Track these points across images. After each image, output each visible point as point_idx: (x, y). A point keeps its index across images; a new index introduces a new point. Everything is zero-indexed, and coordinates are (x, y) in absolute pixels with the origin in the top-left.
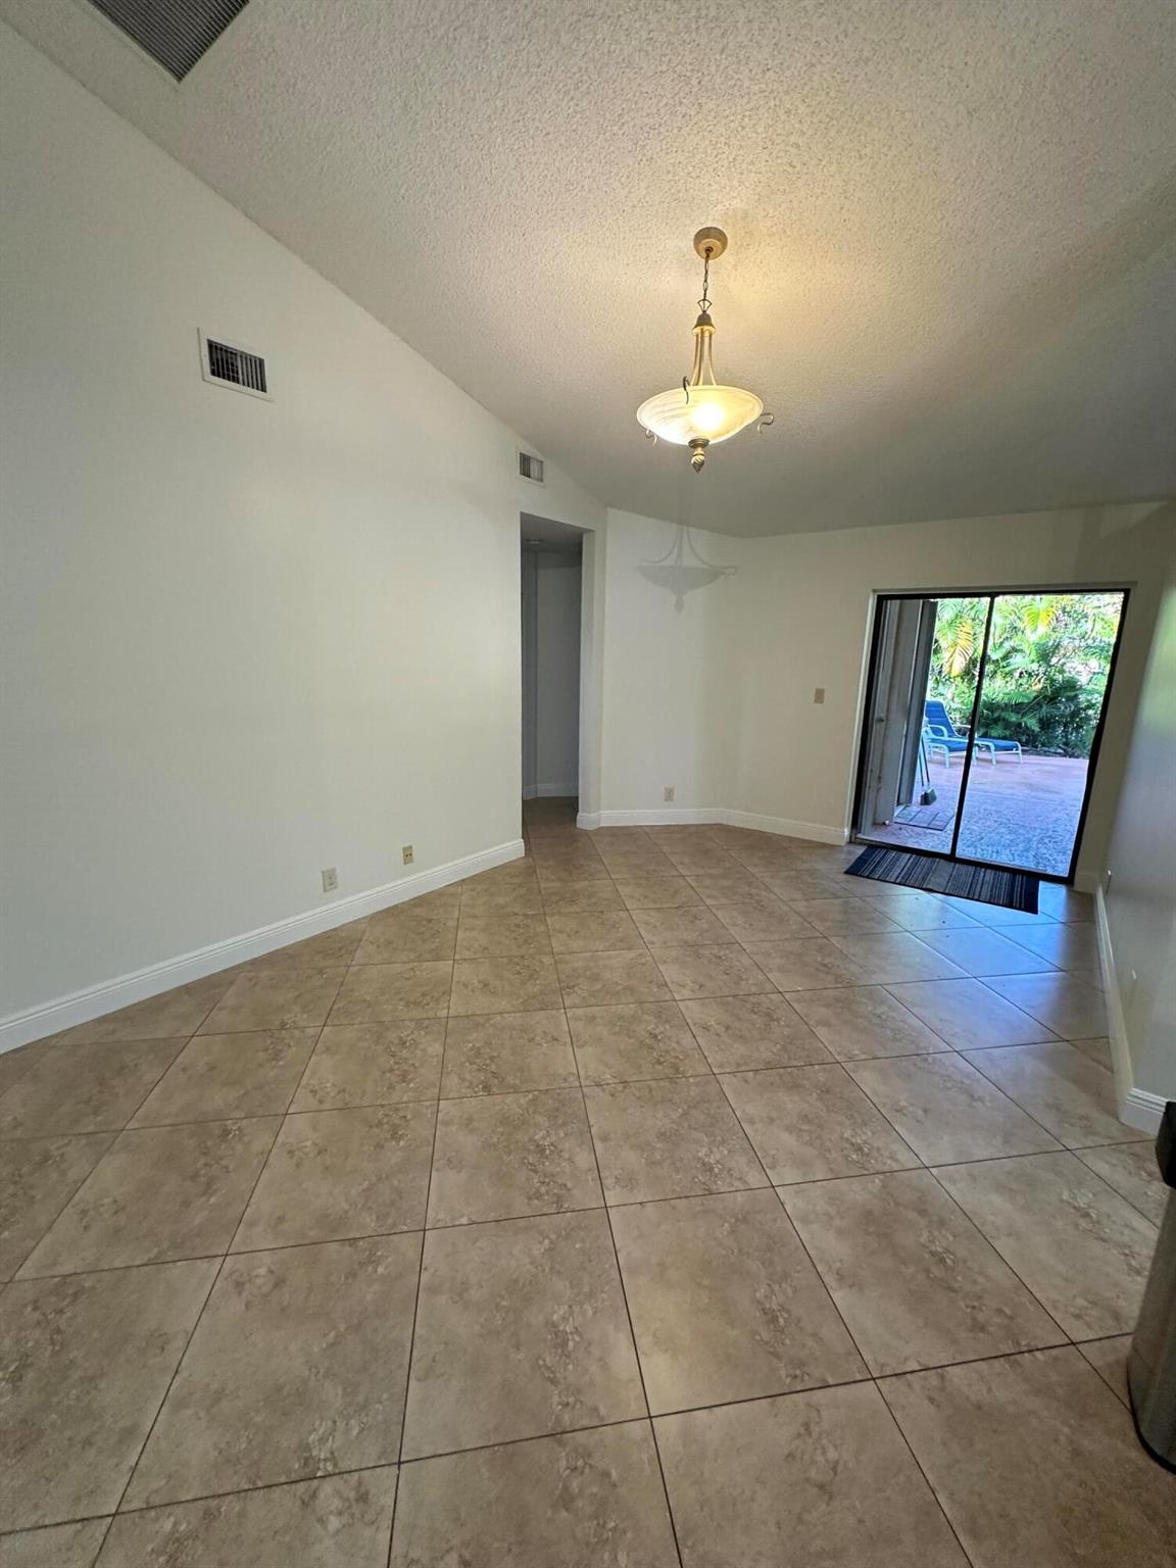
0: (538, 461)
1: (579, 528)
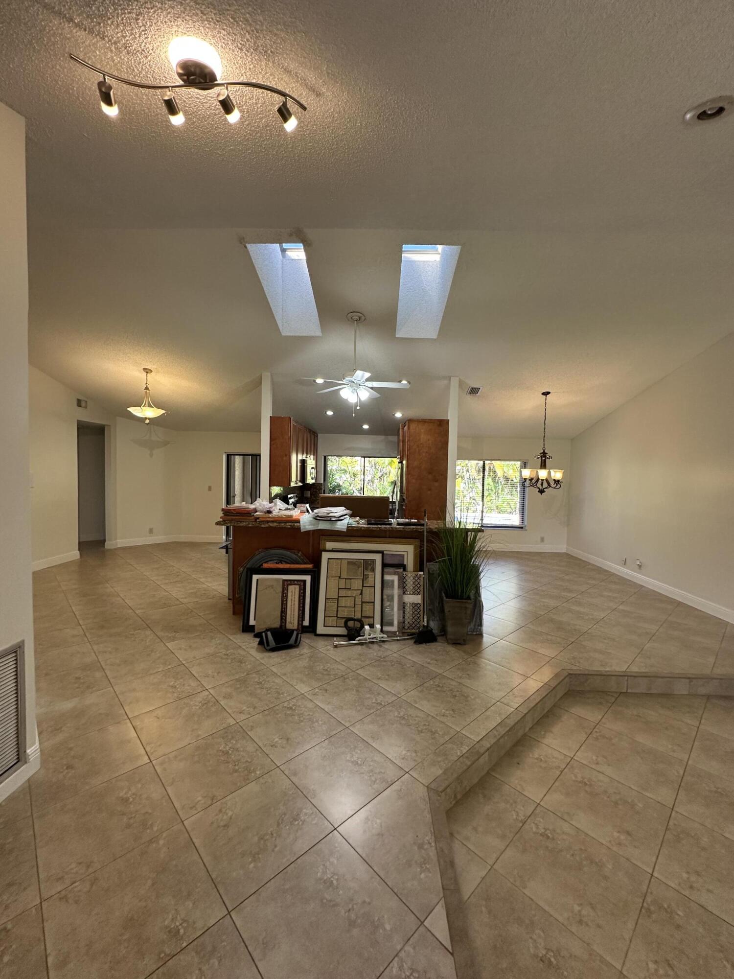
0: (84, 400)
1: (102, 424)
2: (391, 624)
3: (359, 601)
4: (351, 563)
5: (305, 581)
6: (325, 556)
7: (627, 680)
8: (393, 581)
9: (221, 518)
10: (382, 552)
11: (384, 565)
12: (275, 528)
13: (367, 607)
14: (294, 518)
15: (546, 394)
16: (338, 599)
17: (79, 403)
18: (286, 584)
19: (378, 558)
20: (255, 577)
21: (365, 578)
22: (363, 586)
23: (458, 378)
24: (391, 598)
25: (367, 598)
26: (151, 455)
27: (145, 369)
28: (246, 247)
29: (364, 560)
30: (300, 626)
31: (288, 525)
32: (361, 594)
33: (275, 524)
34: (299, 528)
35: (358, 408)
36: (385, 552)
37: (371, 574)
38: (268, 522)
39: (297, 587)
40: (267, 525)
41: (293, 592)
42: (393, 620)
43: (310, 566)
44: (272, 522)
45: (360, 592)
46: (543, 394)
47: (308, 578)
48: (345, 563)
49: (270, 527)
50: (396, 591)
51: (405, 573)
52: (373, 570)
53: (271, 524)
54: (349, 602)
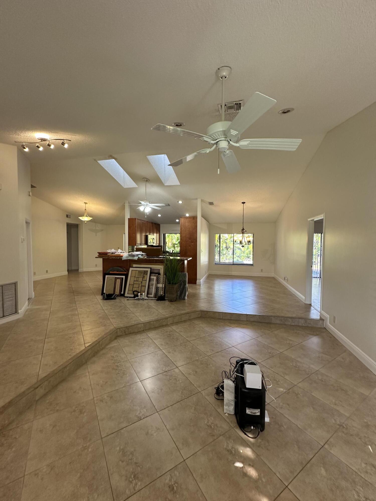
2: (152, 294)
3: (140, 285)
4: (140, 272)
5: (123, 278)
6: (131, 269)
7: (222, 314)
8: (154, 279)
9: (98, 255)
10: (151, 268)
11: (151, 273)
12: (114, 259)
13: (143, 288)
14: (121, 255)
15: (243, 203)
16: (133, 285)
17: (67, 216)
18: (116, 279)
19: (149, 270)
20: (106, 276)
21: (144, 277)
22: (143, 280)
23: (200, 199)
24: (152, 285)
25: (143, 285)
26: (96, 235)
27: (85, 203)
28: (97, 162)
29: (144, 271)
30: (120, 294)
31: (118, 258)
32: (142, 283)
33: (114, 258)
34: (122, 259)
35: (148, 214)
36: (152, 268)
37: (146, 276)
38: (112, 257)
39: (120, 280)
40: (111, 258)
41: (118, 281)
42: (152, 293)
43: (125, 273)
44: (114, 257)
45: (141, 282)
46: (242, 203)
47: (124, 277)
48: (137, 272)
49: (113, 259)
50: (154, 282)
51: (159, 276)
52: (147, 274)
53: (113, 258)
54: (137, 286)
